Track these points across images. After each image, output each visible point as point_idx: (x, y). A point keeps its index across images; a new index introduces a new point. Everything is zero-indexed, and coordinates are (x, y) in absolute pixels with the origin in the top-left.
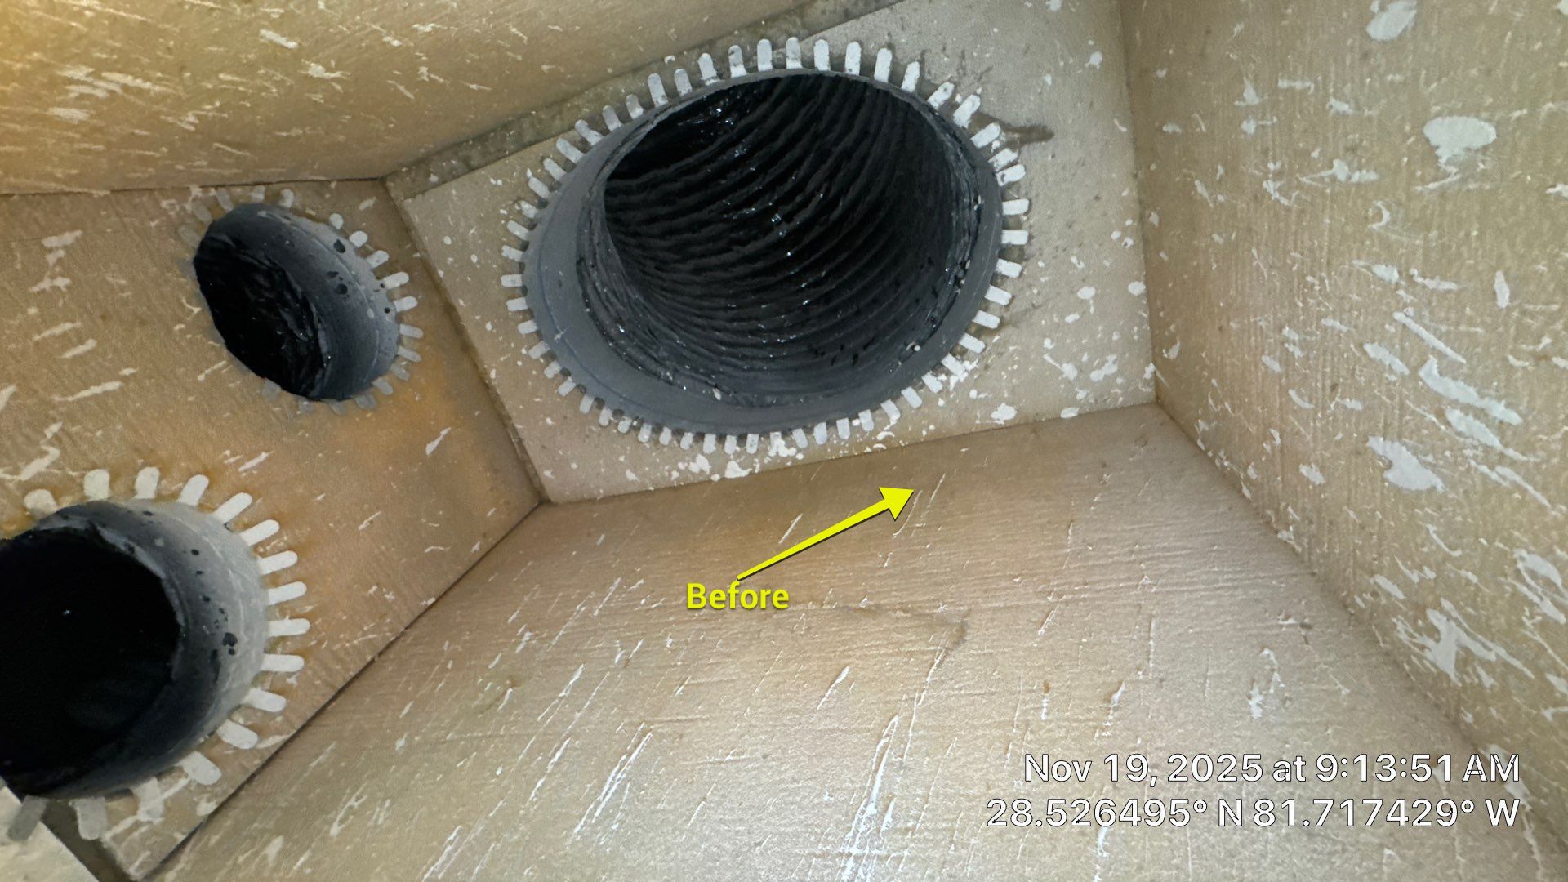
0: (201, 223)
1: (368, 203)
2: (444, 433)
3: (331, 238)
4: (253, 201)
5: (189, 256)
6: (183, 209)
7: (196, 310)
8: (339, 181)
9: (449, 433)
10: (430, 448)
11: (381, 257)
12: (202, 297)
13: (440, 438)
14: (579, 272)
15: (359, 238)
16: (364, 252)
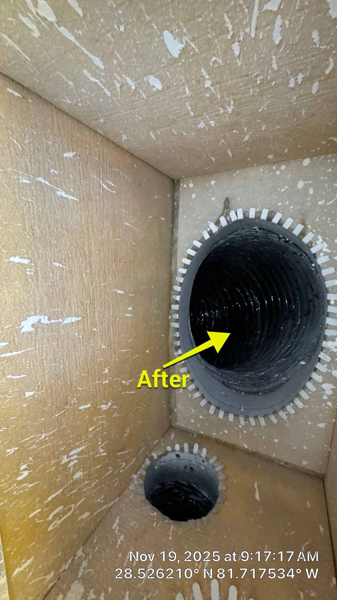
0: (141, 484)
1: (173, 435)
2: (256, 486)
3: (173, 456)
4: (148, 465)
5: (144, 498)
6: (135, 484)
7: (155, 514)
8: (162, 438)
9: (257, 484)
10: (257, 497)
11: (186, 446)
12: (155, 508)
13: (257, 489)
14: (228, 387)
15: (177, 447)
16: (182, 450)
